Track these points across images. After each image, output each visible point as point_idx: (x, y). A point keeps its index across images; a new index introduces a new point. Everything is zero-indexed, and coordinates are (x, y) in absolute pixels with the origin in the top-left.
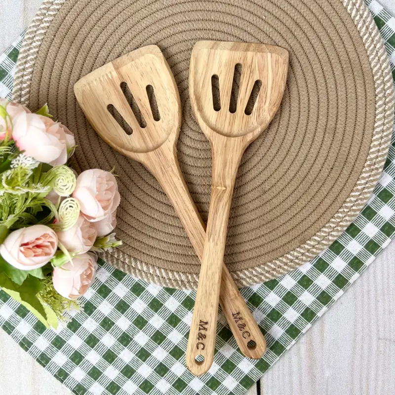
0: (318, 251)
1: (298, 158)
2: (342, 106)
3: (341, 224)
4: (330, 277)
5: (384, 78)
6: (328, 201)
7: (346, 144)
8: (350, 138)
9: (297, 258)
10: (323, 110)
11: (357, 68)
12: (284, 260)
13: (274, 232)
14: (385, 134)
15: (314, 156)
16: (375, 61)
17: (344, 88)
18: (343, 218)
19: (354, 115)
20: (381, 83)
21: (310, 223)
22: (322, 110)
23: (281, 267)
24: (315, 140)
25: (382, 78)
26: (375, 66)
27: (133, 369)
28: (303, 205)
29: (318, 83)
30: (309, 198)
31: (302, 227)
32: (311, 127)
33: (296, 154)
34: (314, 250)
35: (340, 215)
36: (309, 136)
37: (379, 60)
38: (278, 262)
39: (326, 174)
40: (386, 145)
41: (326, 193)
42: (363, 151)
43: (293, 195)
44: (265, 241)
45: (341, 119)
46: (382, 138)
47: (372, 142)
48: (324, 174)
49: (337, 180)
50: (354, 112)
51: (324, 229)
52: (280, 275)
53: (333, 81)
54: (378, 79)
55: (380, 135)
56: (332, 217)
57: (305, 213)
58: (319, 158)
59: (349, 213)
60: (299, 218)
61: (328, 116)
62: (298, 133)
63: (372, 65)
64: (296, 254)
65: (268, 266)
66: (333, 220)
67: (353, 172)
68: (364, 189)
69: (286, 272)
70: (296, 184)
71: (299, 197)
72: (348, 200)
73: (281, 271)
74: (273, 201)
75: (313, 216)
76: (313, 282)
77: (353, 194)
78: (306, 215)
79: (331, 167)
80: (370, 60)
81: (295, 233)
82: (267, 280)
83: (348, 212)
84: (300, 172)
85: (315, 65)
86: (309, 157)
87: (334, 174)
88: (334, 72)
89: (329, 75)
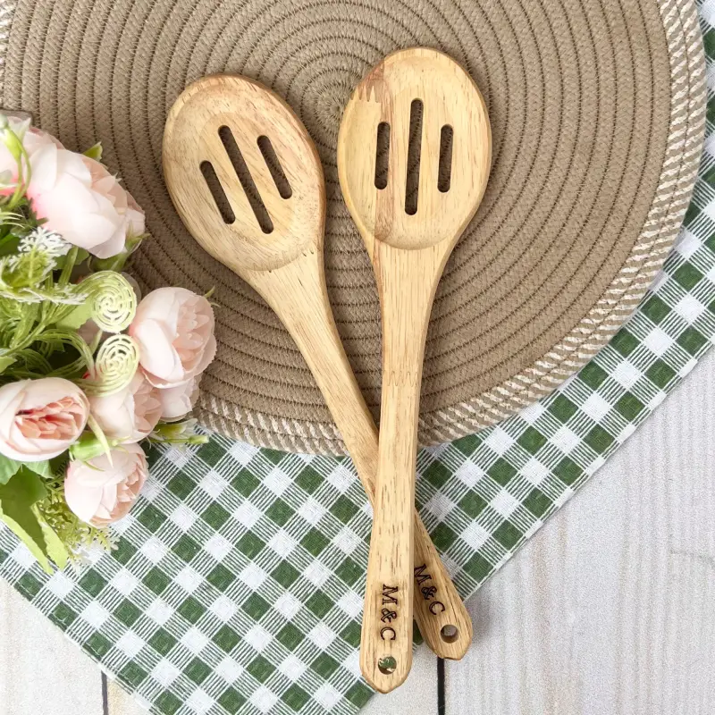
0: (557, 381)
1: (521, 200)
2: (607, 101)
3: (601, 328)
4: (579, 431)
5: (687, 46)
6: (577, 285)
7: (614, 175)
8: (622, 163)
9: (517, 394)
10: (571, 109)
11: (636, 27)
12: (493, 397)
13: (474, 344)
14: (687, 155)
15: (553, 197)
16: (671, 13)
17: (612, 67)
18: (605, 316)
19: (630, 118)
20: (683, 56)
21: (543, 328)
22: (568, 108)
23: (485, 411)
24: (554, 166)
25: (683, 47)
26: (670, 24)
27: (200, 605)
28: (531, 292)
29: (562, 56)
30: (542, 278)
31: (528, 335)
32: (549, 139)
33: (518, 192)
34: (550, 379)
35: (601, 311)
36: (544, 157)
37: (678, 12)
38: (480, 402)
39: (574, 232)
40: (690, 176)
41: (574, 269)
42: (644, 188)
43: (511, 273)
44: (456, 361)
45: (605, 126)
46: (681, 162)
47: (662, 170)
48: (570, 232)
49: (595, 244)
50: (630, 111)
51: (569, 339)
52: (484, 427)
53: (591, 53)
54: (676, 49)
55: (678, 157)
56: (585, 316)
57: (533, 307)
58: (561, 202)
59: (617, 308)
60: (522, 316)
61: (579, 121)
62: (523, 153)
63: (666, 22)
64: (514, 385)
65: (462, 409)
66: (587, 321)
67: (626, 229)
68: (645, 262)
69: (495, 421)
70: (517, 252)
71: (522, 276)
72: (615, 283)
73: (487, 418)
74: (473, 284)
75: (548, 312)
76: (547, 440)
77: (625, 270)
78: (535, 312)
79: (584, 218)
80: (661, 12)
81: (515, 345)
82: (460, 436)
83: (616, 304)
84: (525, 227)
85: (557, 21)
86: (542, 200)
87: (590, 233)
88: (593, 34)
89: (583, 41)
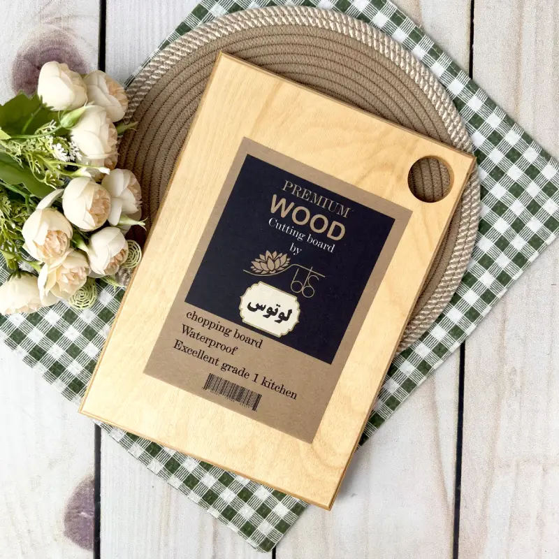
14: (463, 259)
46: (459, 262)
47: (449, 264)
